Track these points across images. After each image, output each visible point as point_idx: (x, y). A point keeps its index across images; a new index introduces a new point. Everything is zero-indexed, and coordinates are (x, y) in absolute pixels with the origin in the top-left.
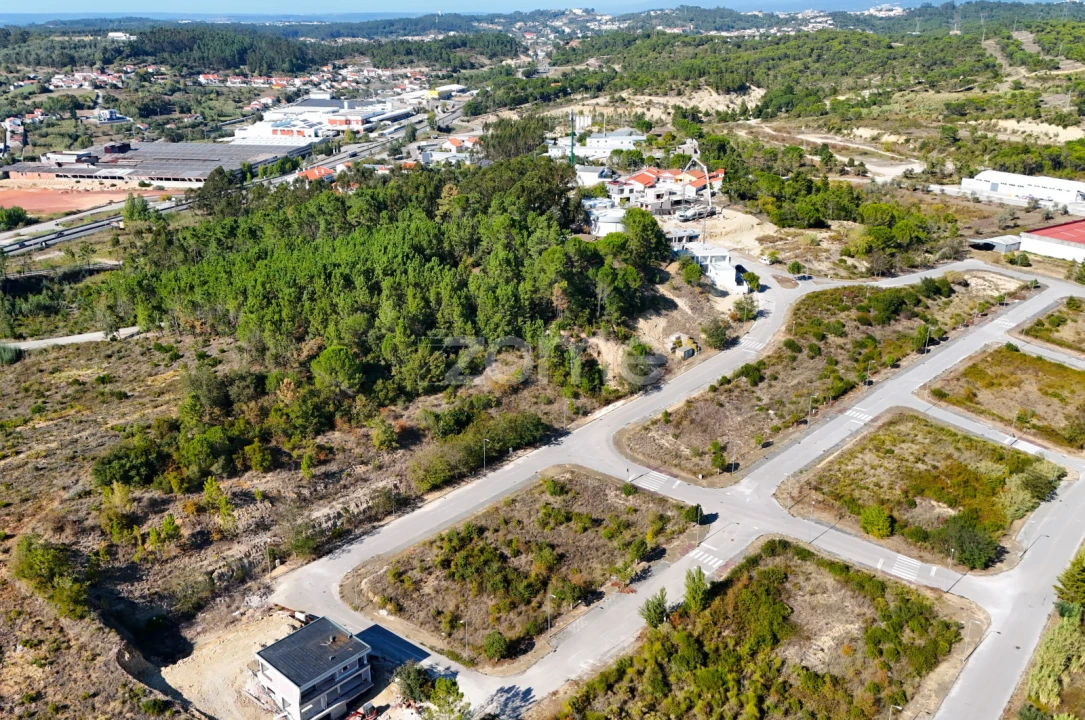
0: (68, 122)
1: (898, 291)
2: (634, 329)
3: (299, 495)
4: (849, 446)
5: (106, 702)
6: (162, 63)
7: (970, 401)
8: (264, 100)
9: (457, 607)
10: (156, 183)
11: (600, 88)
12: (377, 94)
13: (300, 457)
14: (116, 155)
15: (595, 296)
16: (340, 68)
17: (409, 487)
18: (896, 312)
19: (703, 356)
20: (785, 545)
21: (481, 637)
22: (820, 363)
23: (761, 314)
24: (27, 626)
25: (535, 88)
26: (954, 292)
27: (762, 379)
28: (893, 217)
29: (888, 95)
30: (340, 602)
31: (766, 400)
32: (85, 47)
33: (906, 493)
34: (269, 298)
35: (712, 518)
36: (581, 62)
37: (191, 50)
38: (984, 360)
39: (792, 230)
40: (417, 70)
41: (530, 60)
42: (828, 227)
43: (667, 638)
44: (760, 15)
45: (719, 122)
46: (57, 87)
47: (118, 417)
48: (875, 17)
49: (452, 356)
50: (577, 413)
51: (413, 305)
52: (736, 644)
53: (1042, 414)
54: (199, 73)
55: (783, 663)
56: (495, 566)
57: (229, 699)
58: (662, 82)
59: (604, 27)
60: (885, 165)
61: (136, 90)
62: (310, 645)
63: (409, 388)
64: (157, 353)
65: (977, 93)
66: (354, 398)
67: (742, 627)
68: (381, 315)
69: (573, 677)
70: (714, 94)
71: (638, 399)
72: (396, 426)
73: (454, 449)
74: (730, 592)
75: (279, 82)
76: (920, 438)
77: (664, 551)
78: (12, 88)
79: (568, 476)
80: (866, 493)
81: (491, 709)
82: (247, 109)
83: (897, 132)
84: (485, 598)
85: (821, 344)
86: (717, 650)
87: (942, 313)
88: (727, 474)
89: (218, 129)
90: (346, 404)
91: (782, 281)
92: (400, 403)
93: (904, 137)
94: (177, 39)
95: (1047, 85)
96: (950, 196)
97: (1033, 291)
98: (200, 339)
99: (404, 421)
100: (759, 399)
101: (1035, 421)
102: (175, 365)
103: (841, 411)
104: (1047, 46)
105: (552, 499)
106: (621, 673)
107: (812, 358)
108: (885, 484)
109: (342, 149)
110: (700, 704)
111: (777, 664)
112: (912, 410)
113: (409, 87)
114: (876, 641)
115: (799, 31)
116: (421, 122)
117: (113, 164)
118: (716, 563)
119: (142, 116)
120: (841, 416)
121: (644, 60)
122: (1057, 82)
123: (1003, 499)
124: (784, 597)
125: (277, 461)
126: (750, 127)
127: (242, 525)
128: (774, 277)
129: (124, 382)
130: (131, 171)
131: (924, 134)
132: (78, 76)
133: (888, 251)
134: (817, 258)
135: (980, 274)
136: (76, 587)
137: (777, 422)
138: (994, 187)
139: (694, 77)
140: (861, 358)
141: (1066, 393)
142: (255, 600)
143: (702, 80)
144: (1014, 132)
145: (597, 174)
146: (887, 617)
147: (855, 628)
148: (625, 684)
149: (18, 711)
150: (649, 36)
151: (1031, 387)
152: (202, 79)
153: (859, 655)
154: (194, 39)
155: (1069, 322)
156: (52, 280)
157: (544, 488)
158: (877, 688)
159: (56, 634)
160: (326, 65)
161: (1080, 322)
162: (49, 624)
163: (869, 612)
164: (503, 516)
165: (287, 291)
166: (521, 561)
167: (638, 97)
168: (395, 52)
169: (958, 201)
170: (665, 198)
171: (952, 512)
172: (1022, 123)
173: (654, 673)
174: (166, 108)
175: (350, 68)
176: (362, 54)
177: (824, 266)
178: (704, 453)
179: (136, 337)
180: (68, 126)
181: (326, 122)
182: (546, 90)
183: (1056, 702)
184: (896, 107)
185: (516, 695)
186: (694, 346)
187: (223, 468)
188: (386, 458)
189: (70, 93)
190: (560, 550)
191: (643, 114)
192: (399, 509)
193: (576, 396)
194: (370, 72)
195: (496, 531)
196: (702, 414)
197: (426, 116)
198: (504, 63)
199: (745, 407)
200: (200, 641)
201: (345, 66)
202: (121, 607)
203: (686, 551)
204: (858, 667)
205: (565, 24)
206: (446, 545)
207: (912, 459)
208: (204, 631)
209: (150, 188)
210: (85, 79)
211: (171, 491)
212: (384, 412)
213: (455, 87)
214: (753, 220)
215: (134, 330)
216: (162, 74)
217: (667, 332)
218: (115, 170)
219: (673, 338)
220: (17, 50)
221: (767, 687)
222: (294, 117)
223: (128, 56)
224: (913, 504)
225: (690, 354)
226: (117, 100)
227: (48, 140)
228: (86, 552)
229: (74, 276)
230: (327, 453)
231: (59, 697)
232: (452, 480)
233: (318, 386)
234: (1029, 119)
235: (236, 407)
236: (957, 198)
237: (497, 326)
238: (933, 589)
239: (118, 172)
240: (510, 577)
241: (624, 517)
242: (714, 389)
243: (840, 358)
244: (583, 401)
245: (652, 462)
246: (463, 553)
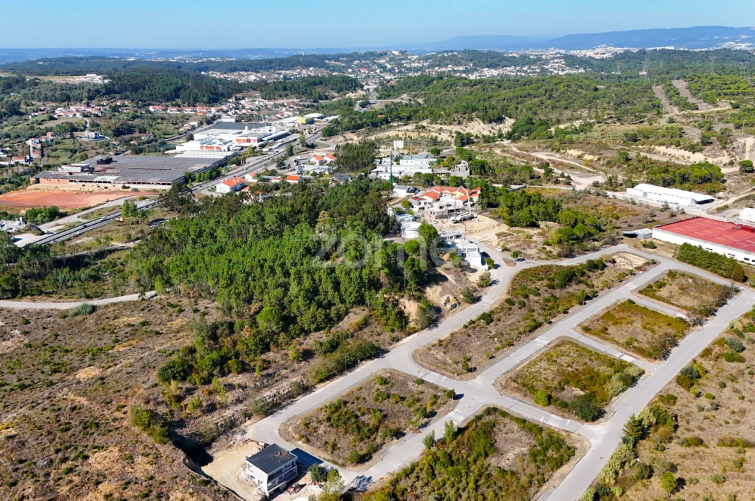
0: (69, 140)
1: (572, 268)
2: (424, 293)
3: (255, 385)
4: (534, 358)
5: (182, 480)
6: (125, 98)
7: (603, 333)
8: (192, 123)
9: (335, 440)
10: (133, 186)
11: (409, 118)
12: (265, 118)
13: (255, 366)
14: (104, 166)
15: (403, 276)
16: (240, 99)
17: (308, 381)
18: (570, 281)
19: (460, 308)
20: (495, 409)
21: (347, 454)
22: (524, 311)
23: (494, 282)
24: (141, 447)
25: (368, 119)
26: (606, 266)
27: (492, 321)
28: (576, 219)
29: (591, 125)
30: (279, 437)
31: (494, 333)
32: (76, 89)
33: (560, 383)
34: (231, 279)
35: (461, 396)
36: (398, 97)
37: (144, 89)
38: (615, 309)
39: (517, 229)
40: (291, 100)
41: (364, 93)
42: (538, 226)
43: (435, 453)
44: (517, 56)
45: (484, 142)
46: (59, 116)
47: (160, 345)
48: (593, 58)
49: (328, 311)
50: (393, 341)
51: (307, 283)
52: (468, 457)
53: (640, 340)
54: (149, 105)
55: (489, 465)
56: (353, 420)
57: (235, 480)
58: (449, 116)
59: (413, 65)
60: (583, 177)
61: (110, 118)
62: (270, 456)
63: (306, 329)
64: (169, 308)
65: (646, 125)
66: (278, 334)
67: (471, 449)
68: (291, 289)
69: (391, 471)
70: (482, 124)
71: (426, 332)
72: (301, 348)
73: (331, 361)
74: (466, 432)
75: (201, 110)
76: (571, 354)
77: (436, 413)
78: (30, 117)
79: (389, 375)
80: (540, 383)
81: (354, 485)
82: (182, 130)
83: (593, 153)
84: (348, 436)
85: (526, 301)
86: (458, 459)
87: (597, 280)
88: (470, 373)
89: (163, 144)
90: (275, 337)
91: (507, 262)
92: (302, 337)
93: (597, 157)
94: (135, 82)
95: (689, 121)
96: (619, 200)
97: (652, 266)
98: (193, 300)
99: (304, 346)
100: (490, 332)
101: (635, 344)
102: (181, 315)
103: (533, 339)
104: (694, 92)
105: (380, 387)
106: (413, 470)
107: (520, 308)
108: (550, 378)
109: (247, 160)
110: (448, 483)
111: (486, 465)
112: (570, 338)
113: (286, 113)
114: (534, 456)
115: (542, 68)
116: (295, 140)
117: (103, 172)
118: (461, 419)
119: (115, 135)
120: (532, 342)
121: (438, 96)
122: (696, 119)
123: (608, 386)
124: (492, 435)
125: (244, 368)
126: (504, 146)
127: (229, 400)
128: (504, 259)
129: (155, 325)
130: (116, 177)
131: (610, 155)
132: (73, 108)
133: (571, 242)
134: (529, 247)
135: (624, 255)
136: (162, 429)
137: (498, 345)
138: (645, 194)
139: (469, 112)
140: (547, 308)
141: (656, 328)
142: (238, 437)
143: (474, 114)
144: (664, 154)
145: (405, 191)
146: (541, 444)
147: (525, 450)
148: (414, 474)
149: (144, 484)
150: (441, 78)
151: (638, 325)
152: (151, 108)
153: (526, 462)
154: (146, 82)
155: (667, 285)
156: (89, 257)
157: (376, 381)
158: (532, 476)
159: (154, 451)
160: (231, 97)
161: (673, 285)
162: (151, 446)
163: (533, 442)
164: (356, 395)
165: (241, 276)
166: (365, 418)
167: (433, 125)
168: (276, 89)
169: (623, 204)
170: (445, 208)
171: (582, 393)
172: (669, 149)
173: (428, 469)
174: (130, 130)
175: (247, 100)
176: (254, 89)
177: (533, 252)
178: (459, 362)
179: (155, 298)
180: (69, 144)
181: (234, 141)
182: (375, 120)
183: (613, 482)
184: (595, 134)
185: (364, 479)
186: (456, 302)
187: (220, 372)
188: (296, 366)
189: (69, 121)
190: (384, 413)
191: (437, 137)
192: (303, 392)
193: (393, 331)
194: (260, 102)
195: (353, 403)
196: (459, 340)
197: (299, 136)
198: (347, 95)
199: (483, 336)
200: (215, 455)
201: (243, 98)
202: (178, 439)
203: (446, 413)
204: (525, 467)
205: (387, 62)
206: (328, 410)
207: (566, 365)
208: (217, 451)
209: (129, 190)
210: (77, 111)
211: (196, 384)
212: (294, 342)
213: (316, 115)
214: (495, 223)
215: (153, 293)
216: (126, 106)
217: (442, 294)
218: (106, 177)
219: (445, 298)
220: (32, 91)
221: (480, 476)
222: (214, 137)
223: (104, 95)
224: (563, 389)
225: (454, 306)
226: (99, 125)
227: (57, 153)
228: (160, 413)
229: (101, 255)
230: (267, 364)
231: (161, 478)
232: (330, 377)
233: (260, 328)
234: (673, 146)
235: (220, 339)
236: (622, 201)
237: (351, 293)
238: (566, 431)
239: (108, 178)
240: (360, 425)
241: (416, 396)
242: (466, 327)
243: (535, 308)
244: (397, 334)
245: (432, 367)
246: (337, 414)
